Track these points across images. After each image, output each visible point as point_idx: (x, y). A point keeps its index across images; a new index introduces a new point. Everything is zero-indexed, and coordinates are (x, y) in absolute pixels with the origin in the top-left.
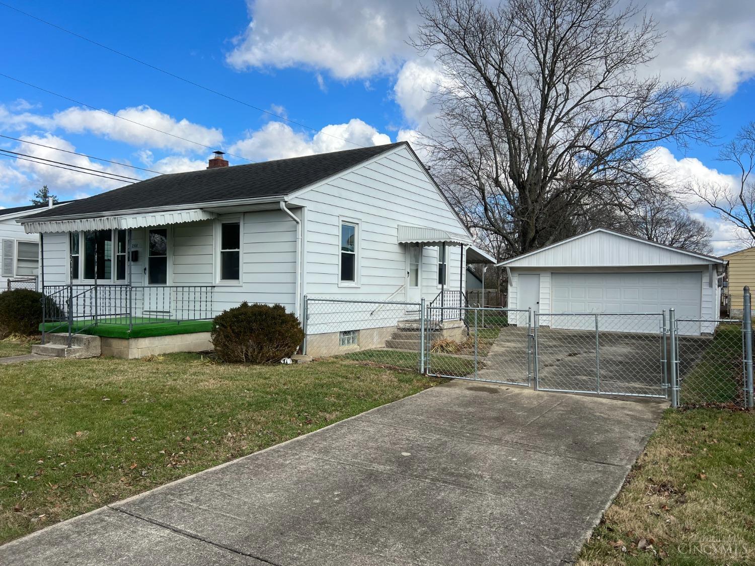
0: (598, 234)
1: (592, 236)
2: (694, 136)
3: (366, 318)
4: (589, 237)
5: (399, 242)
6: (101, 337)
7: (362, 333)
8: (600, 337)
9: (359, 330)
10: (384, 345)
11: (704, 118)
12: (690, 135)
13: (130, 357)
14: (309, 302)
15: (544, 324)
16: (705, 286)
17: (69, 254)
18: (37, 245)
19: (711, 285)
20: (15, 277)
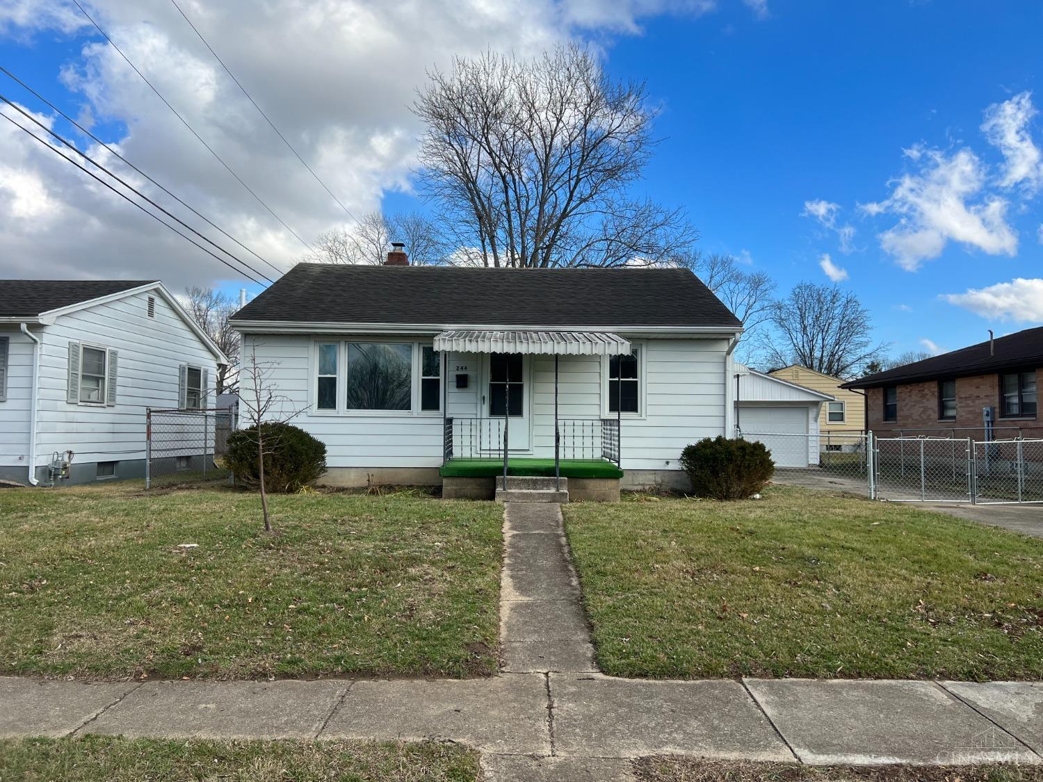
6: (568, 478)
16: (811, 421)
17: (316, 375)
18: (102, 353)
19: (816, 420)
20: (80, 404)
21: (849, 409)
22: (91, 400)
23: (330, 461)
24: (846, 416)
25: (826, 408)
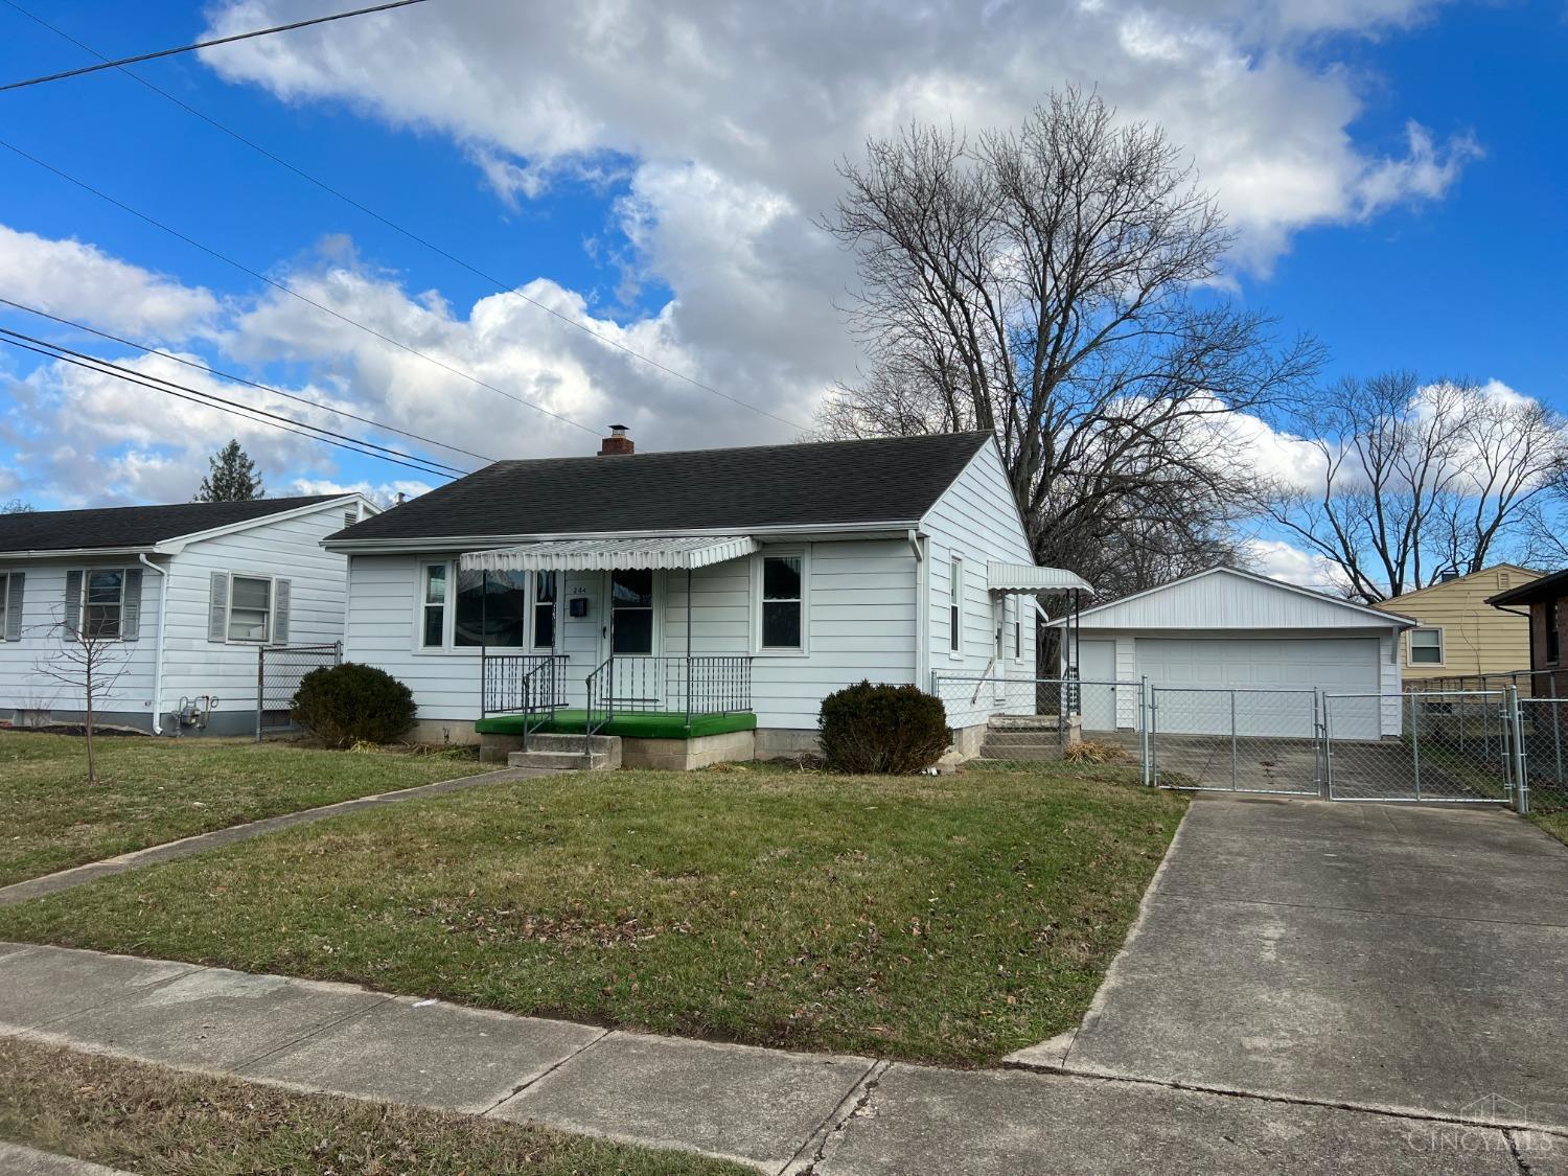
0: (1218, 577)
1: (1208, 578)
2: (1287, 407)
3: (966, 710)
4: (1202, 580)
5: (990, 587)
6: (622, 737)
7: (965, 733)
8: (1238, 742)
9: (961, 729)
10: (978, 754)
11: (1303, 378)
12: (1281, 405)
13: (688, 768)
14: (941, 681)
15: (1124, 725)
16: (1385, 660)
17: (423, 604)
18: (266, 583)
19: (1394, 660)
20: (227, 642)
21: (1450, 640)
22: (251, 637)
23: (421, 713)
24: (1444, 654)
25: (1408, 640)
